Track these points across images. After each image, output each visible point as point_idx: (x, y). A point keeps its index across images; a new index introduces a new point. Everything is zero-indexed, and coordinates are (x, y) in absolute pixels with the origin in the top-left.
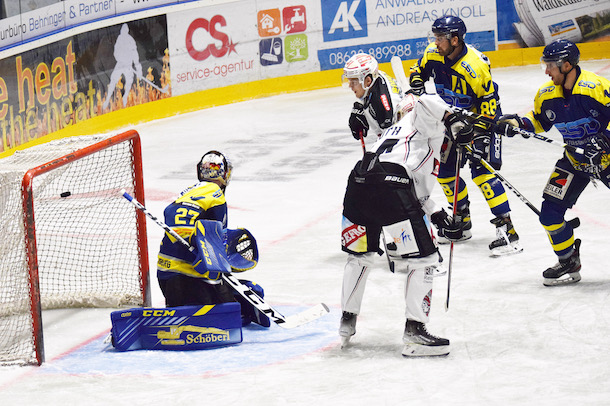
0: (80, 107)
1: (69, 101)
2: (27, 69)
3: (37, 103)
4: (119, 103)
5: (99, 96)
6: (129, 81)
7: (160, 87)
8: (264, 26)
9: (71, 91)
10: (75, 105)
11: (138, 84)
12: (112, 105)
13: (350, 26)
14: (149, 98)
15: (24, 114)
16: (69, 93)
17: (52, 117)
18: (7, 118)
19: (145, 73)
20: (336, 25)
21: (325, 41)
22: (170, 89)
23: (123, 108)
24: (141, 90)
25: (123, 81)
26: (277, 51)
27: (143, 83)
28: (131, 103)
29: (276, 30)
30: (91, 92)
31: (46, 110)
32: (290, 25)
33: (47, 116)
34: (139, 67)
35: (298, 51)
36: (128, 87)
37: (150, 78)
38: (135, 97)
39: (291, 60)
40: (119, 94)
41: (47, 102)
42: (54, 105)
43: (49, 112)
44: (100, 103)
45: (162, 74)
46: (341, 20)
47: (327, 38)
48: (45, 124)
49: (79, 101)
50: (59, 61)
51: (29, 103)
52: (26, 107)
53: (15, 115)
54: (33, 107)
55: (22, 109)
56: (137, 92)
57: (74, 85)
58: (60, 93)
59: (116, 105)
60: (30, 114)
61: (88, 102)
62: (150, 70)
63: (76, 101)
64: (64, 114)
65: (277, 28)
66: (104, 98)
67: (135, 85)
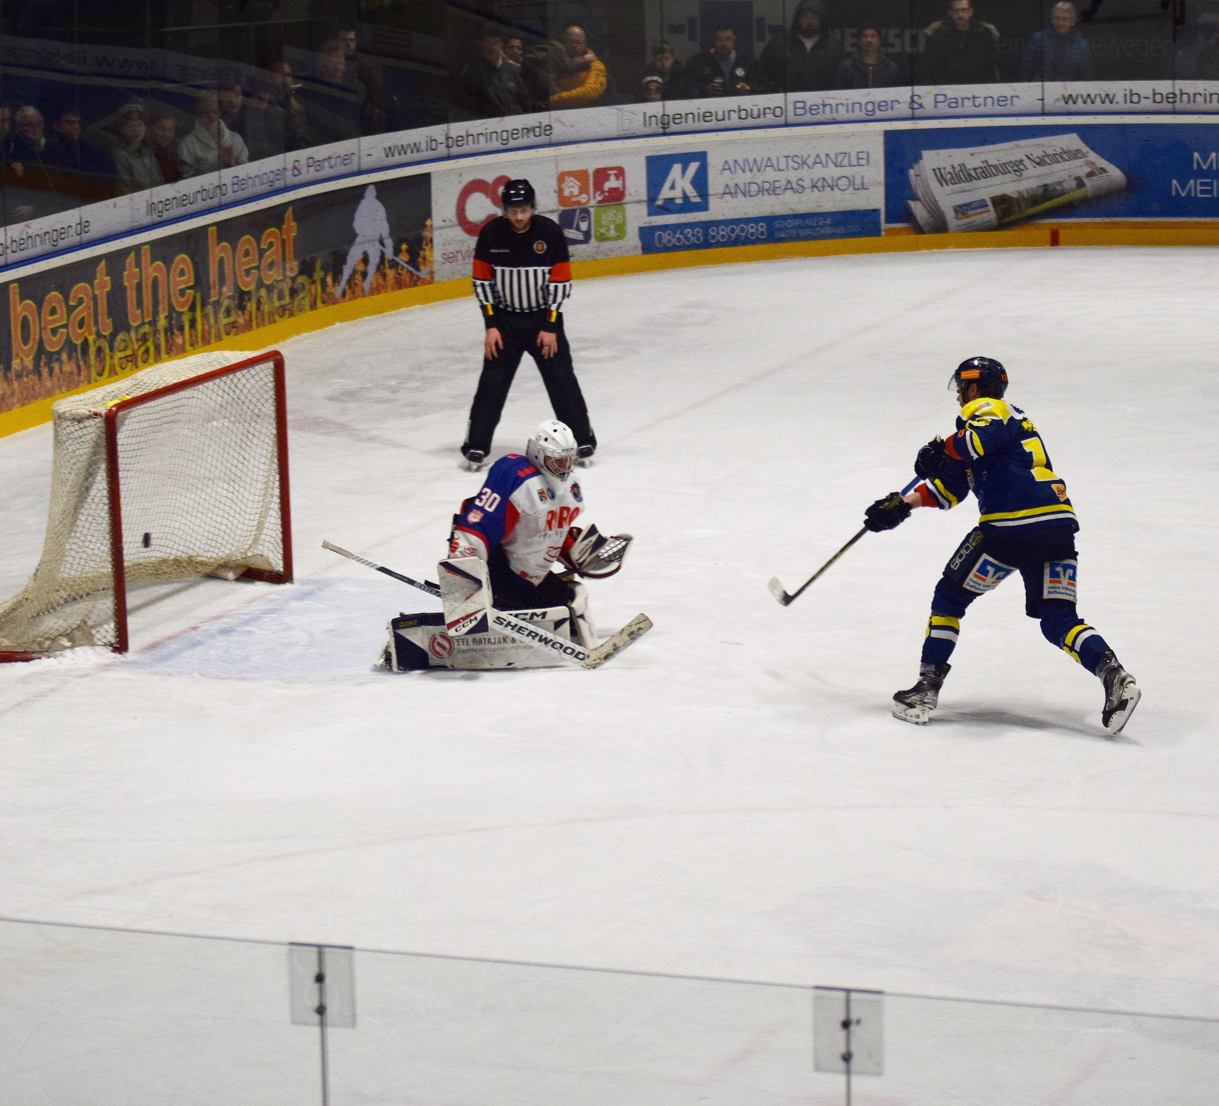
0: (302, 295)
1: (286, 287)
2: (224, 244)
3: (237, 288)
4: (358, 290)
5: (329, 280)
6: (374, 260)
7: (418, 269)
8: (566, 193)
9: (288, 273)
10: (293, 292)
11: (387, 265)
12: (348, 292)
13: (685, 197)
14: (400, 284)
15: (217, 304)
16: (285, 275)
17: (258, 308)
18: (192, 309)
19: (397, 251)
20: (665, 193)
21: (650, 214)
22: (432, 273)
23: (364, 296)
24: (391, 273)
25: (365, 260)
26: (584, 226)
27: (394, 265)
29: (583, 198)
30: (318, 274)
31: (249, 299)
32: (603, 192)
33: (251, 306)
34: (389, 243)
35: (612, 226)
36: (372, 269)
37: (403, 259)
38: (381, 282)
39: (602, 238)
40: (358, 277)
41: (252, 287)
42: (263, 292)
43: (254, 300)
44: (330, 289)
45: (422, 253)
46: (673, 187)
47: (654, 209)
48: (247, 317)
49: (300, 286)
50: (273, 234)
51: (224, 289)
52: (221, 294)
53: (204, 305)
54: (231, 294)
55: (214, 296)
56: (384, 276)
57: (293, 265)
58: (271, 276)
59: (354, 293)
60: (226, 303)
61: (313, 287)
62: (404, 247)
63: (295, 287)
64: (277, 304)
65: (584, 196)
66: (337, 284)
67: (382, 267)
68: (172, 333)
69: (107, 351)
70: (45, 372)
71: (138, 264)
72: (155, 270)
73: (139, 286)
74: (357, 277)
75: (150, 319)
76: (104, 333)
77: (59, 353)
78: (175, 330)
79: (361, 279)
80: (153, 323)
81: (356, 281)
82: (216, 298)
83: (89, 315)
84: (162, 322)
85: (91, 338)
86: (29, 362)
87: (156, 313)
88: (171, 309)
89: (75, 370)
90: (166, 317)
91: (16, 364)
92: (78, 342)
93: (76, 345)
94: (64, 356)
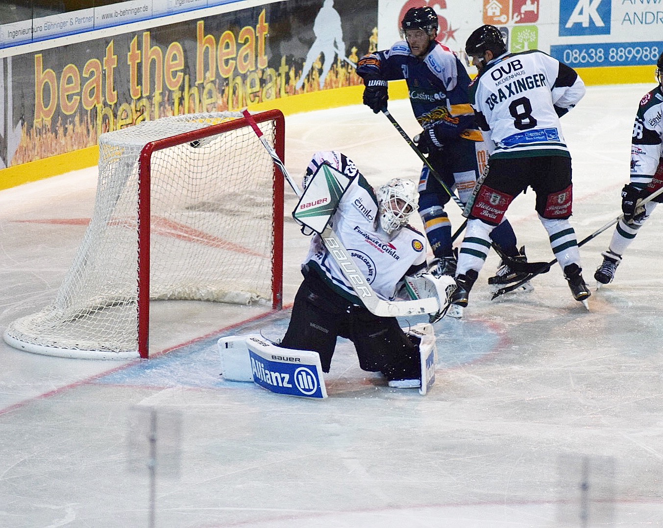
0: (269, 85)
1: (257, 76)
2: (209, 36)
3: (218, 75)
4: (315, 84)
5: (292, 74)
6: (329, 60)
8: (490, 14)
9: (259, 66)
10: (263, 82)
11: (339, 64)
12: (307, 86)
13: (591, 21)
14: (350, 82)
15: (202, 87)
16: (256, 68)
17: (234, 93)
18: (182, 89)
20: (574, 18)
24: (342, 71)
27: (345, 65)
28: (329, 85)
29: (503, 18)
30: (284, 68)
31: (228, 85)
32: (520, 14)
33: (229, 90)
34: (342, 46)
35: (527, 44)
37: (353, 59)
38: (334, 78)
40: (316, 73)
41: (230, 75)
42: (239, 80)
43: (231, 86)
44: (292, 81)
46: (581, 13)
48: (225, 100)
49: (268, 77)
50: (248, 31)
51: (208, 74)
52: (205, 78)
53: (190, 87)
54: (213, 79)
55: (200, 80)
56: (337, 74)
57: (264, 59)
58: (247, 67)
59: (311, 86)
60: (208, 86)
61: (279, 79)
62: (354, 50)
63: (264, 78)
64: (249, 91)
65: (504, 16)
66: (298, 78)
67: (335, 66)
68: (165, 108)
69: (112, 118)
70: (61, 131)
71: (140, 47)
72: (154, 53)
73: (140, 66)
74: (314, 73)
75: (148, 94)
76: (109, 103)
77: (73, 116)
78: (167, 106)
79: (318, 75)
80: (150, 98)
81: (314, 77)
82: (202, 82)
83: (98, 86)
84: (157, 98)
85: (99, 106)
86: (48, 121)
87: (152, 90)
88: (165, 87)
89: (85, 132)
90: (161, 94)
91: (37, 123)
92: (89, 109)
93: (87, 111)
94: (77, 119)
